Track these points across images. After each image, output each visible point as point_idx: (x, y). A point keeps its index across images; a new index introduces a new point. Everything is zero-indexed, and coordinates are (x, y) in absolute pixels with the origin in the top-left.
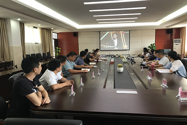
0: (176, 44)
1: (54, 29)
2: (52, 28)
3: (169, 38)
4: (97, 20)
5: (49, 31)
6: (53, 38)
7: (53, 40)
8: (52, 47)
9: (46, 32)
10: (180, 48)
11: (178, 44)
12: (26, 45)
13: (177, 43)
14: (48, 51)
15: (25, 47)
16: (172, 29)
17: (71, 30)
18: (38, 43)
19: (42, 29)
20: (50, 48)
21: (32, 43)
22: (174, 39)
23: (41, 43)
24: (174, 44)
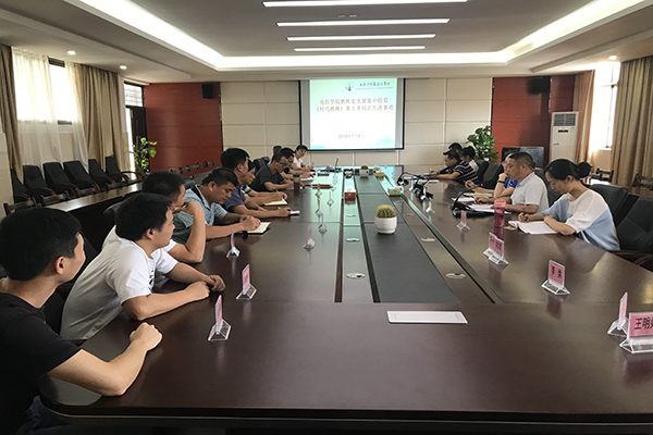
0: (561, 128)
1: (131, 69)
2: (123, 67)
3: (538, 110)
4: (290, 39)
5: (111, 75)
6: (127, 103)
7: (128, 110)
8: (124, 136)
9: (98, 81)
10: (573, 143)
11: (566, 128)
12: (20, 129)
13: (562, 125)
14: (109, 152)
15: (19, 136)
16: (547, 78)
17: (192, 75)
18: (70, 123)
19: (85, 68)
20: (118, 143)
21: (45, 122)
22: (554, 114)
23: (81, 121)
24: (555, 129)
